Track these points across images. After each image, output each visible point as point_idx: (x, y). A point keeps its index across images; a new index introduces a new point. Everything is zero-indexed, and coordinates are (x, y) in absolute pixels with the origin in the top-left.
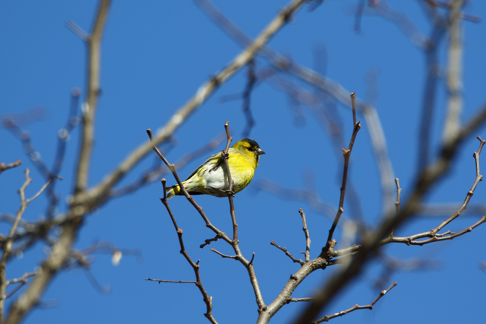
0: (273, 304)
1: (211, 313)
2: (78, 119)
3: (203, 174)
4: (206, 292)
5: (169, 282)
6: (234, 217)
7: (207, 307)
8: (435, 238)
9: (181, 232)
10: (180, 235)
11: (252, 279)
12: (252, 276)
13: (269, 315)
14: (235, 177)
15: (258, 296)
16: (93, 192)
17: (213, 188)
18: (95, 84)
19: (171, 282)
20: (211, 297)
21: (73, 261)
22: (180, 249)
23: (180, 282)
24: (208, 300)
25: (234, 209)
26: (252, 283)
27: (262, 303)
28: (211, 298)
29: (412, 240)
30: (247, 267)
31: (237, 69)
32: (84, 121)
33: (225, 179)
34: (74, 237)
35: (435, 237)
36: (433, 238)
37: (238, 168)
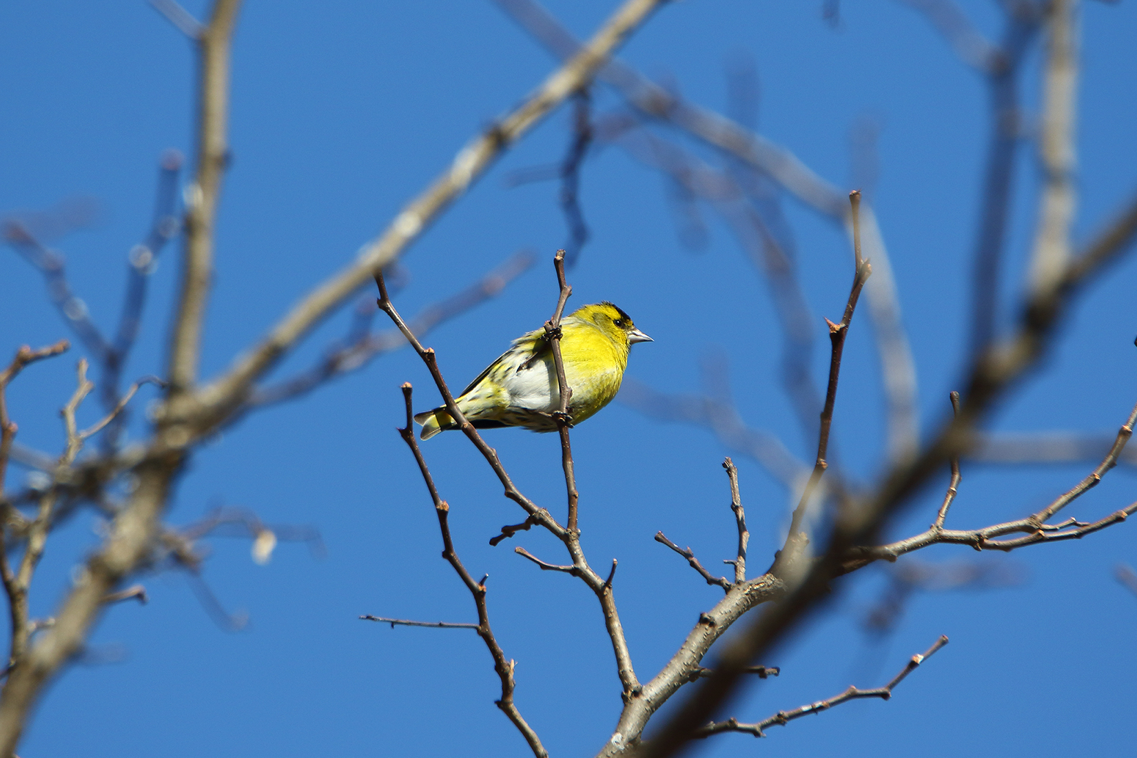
0: (656, 680)
1: (511, 699)
2: (176, 223)
3: (504, 377)
4: (500, 649)
5: (414, 624)
6: (571, 476)
7: (503, 686)
8: (1040, 534)
9: (446, 510)
10: (442, 515)
11: (608, 621)
12: (610, 615)
13: (648, 708)
14: (577, 385)
15: (622, 662)
16: (210, 393)
17: (525, 409)
18: (217, 140)
19: (420, 625)
20: (513, 661)
21: (162, 553)
22: (442, 548)
23: (441, 625)
24: (504, 670)
25: (572, 456)
26: (610, 630)
27: (632, 678)
28: (512, 665)
29: (987, 539)
30: (599, 592)
31: (548, 108)
32: (189, 227)
33: (552, 390)
34: (165, 497)
35: (1041, 532)
36: (1036, 534)
37: (584, 364)
